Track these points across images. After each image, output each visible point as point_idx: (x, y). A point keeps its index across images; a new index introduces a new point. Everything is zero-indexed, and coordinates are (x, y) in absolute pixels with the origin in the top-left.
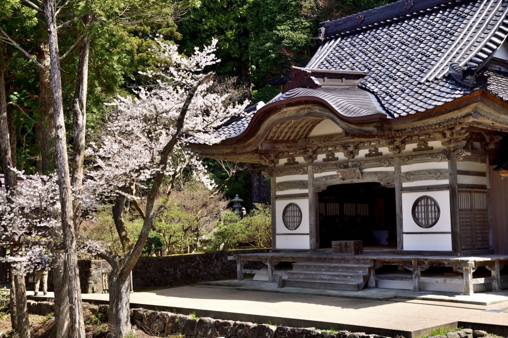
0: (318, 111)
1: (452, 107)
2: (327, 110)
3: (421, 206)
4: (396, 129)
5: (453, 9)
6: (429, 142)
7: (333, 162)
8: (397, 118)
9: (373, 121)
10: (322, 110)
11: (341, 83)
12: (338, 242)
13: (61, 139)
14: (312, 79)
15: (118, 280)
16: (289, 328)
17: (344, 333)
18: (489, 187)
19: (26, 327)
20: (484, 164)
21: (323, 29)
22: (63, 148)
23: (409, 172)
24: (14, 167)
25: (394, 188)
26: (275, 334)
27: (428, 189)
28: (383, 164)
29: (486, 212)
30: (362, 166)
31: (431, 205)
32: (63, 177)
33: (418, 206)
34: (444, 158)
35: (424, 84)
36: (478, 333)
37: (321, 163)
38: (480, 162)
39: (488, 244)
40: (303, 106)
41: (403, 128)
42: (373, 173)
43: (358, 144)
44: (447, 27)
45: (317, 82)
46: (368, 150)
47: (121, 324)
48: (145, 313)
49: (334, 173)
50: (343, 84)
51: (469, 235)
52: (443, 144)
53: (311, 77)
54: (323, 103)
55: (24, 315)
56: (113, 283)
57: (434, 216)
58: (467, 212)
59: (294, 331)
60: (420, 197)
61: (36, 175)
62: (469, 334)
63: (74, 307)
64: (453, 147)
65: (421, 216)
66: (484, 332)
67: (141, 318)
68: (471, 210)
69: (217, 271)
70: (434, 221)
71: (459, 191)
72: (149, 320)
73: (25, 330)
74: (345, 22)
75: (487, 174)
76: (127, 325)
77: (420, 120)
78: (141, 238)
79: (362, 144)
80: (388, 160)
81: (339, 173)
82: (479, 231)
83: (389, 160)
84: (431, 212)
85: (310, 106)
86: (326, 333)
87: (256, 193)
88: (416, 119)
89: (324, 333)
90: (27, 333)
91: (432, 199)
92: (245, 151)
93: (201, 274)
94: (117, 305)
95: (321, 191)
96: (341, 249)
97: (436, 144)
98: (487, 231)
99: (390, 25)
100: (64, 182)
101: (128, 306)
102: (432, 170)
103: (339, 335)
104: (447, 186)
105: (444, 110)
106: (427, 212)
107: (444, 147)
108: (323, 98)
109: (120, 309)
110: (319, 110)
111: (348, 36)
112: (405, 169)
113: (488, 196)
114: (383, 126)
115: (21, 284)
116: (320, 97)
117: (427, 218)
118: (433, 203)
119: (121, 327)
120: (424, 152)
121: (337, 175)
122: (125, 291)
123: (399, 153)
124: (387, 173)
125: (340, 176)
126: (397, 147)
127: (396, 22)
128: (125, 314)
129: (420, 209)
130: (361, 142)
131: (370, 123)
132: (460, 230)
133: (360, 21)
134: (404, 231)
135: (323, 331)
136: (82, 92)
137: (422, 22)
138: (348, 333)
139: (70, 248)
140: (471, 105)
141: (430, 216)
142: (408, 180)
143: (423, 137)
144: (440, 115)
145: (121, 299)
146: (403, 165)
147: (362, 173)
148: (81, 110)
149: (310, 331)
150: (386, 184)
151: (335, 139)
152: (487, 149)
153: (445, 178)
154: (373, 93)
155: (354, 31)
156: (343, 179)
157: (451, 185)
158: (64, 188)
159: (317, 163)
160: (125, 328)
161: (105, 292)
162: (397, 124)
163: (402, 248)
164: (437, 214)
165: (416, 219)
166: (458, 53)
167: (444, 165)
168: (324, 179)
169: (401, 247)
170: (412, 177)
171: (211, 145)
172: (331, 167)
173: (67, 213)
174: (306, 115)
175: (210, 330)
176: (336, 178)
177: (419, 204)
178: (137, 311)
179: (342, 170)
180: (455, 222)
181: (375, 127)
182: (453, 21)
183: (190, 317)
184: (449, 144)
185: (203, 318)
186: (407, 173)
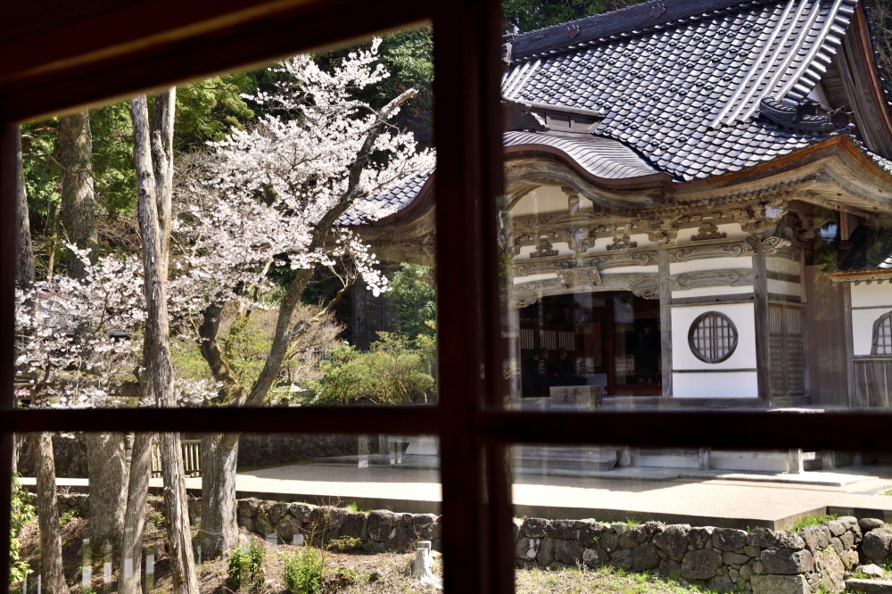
0: (545, 170)
1: (786, 165)
2: (563, 168)
3: (704, 328)
4: (681, 201)
5: (736, 17)
6: (719, 226)
7: (549, 258)
8: (690, 182)
9: (649, 185)
10: (554, 169)
11: (569, 129)
12: (562, 388)
13: (149, 196)
14: (534, 117)
15: (218, 450)
16: (548, 522)
17: (656, 526)
18: (804, 299)
19: (55, 532)
20: (797, 263)
21: (509, 46)
22: (152, 211)
23: (684, 274)
24: (72, 244)
25: (658, 301)
26: (521, 530)
27: (717, 300)
28: (639, 261)
29: (800, 340)
30: (601, 264)
31: (722, 327)
32: (152, 263)
33: (698, 328)
34: (749, 250)
35: (719, 131)
36: (868, 523)
37: (528, 260)
38: (793, 258)
39: (803, 388)
40: (520, 162)
41: (695, 199)
42: (622, 275)
43: (595, 229)
44: (705, 51)
45: (542, 122)
46: (612, 238)
47: (224, 525)
48: (262, 506)
49: (553, 276)
50: (571, 130)
51: (780, 375)
52: (744, 228)
53: (533, 114)
54: (560, 155)
55: (52, 511)
56: (209, 454)
57: (726, 344)
58: (776, 338)
59: (559, 524)
60: (702, 315)
61: (108, 257)
62: (854, 524)
63: (173, 491)
64: (761, 233)
65: (704, 344)
66: (879, 521)
67: (256, 514)
68: (782, 335)
69: (329, 441)
70: (727, 351)
71: (770, 305)
72: (269, 517)
73: (54, 537)
74: (546, 35)
75: (802, 279)
76: (233, 527)
77: (727, 185)
78: (266, 376)
79: (602, 229)
80: (645, 255)
81: (561, 276)
82: (791, 369)
83: (650, 254)
84: (723, 337)
85: (533, 161)
86: (620, 527)
87: (359, 320)
88: (721, 183)
89: (618, 527)
90: (57, 542)
91: (724, 317)
92: (407, 237)
93: (305, 446)
94: (217, 493)
95: (525, 306)
96: (566, 397)
97: (732, 229)
98: (801, 369)
99: (626, 41)
100: (155, 271)
101: (234, 493)
102: (724, 270)
103: (646, 529)
104: (749, 297)
105: (771, 170)
106: (714, 338)
107: (747, 234)
108: (559, 148)
109: (222, 499)
110: (549, 168)
111: (553, 58)
112: (676, 268)
113: (803, 315)
114: (664, 195)
115: (46, 457)
116: (555, 146)
117: (714, 348)
118: (725, 323)
119: (224, 530)
120: (710, 242)
121: (556, 280)
122: (230, 468)
123: (667, 243)
124: (645, 275)
125: (563, 281)
126: (664, 234)
127: (638, 38)
128: (228, 508)
129: (703, 333)
130: (600, 226)
131: (644, 189)
132: (771, 365)
133: (574, 34)
134: (674, 368)
135: (614, 524)
136: (167, 119)
137: (684, 38)
138: (663, 527)
139: (166, 388)
140: (817, 162)
141: (720, 345)
142: (683, 286)
143: (710, 218)
144: (763, 177)
145: (224, 482)
146: (674, 262)
147: (601, 276)
148: (165, 150)
149: (589, 524)
150: (643, 294)
151: (555, 220)
152: (802, 239)
153: (747, 283)
154: (627, 144)
155: (564, 50)
156: (568, 286)
157: (757, 295)
158: (155, 282)
159: (521, 260)
160: (230, 532)
161: (157, 476)
162: (687, 193)
163: (671, 393)
164: (732, 340)
165: (695, 351)
166: (765, 84)
167: (746, 262)
168: (532, 287)
169: (668, 392)
170: (689, 282)
171: (376, 220)
172: (546, 266)
173: (161, 327)
174: (524, 177)
175: (394, 530)
176: (553, 285)
177: (701, 325)
178: (247, 503)
179: (567, 270)
180: (764, 353)
181: (649, 196)
182: (713, 42)
183: (350, 510)
184: (756, 228)
185: (378, 511)
186: (681, 276)
